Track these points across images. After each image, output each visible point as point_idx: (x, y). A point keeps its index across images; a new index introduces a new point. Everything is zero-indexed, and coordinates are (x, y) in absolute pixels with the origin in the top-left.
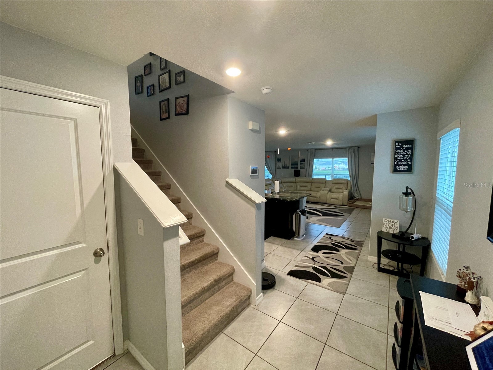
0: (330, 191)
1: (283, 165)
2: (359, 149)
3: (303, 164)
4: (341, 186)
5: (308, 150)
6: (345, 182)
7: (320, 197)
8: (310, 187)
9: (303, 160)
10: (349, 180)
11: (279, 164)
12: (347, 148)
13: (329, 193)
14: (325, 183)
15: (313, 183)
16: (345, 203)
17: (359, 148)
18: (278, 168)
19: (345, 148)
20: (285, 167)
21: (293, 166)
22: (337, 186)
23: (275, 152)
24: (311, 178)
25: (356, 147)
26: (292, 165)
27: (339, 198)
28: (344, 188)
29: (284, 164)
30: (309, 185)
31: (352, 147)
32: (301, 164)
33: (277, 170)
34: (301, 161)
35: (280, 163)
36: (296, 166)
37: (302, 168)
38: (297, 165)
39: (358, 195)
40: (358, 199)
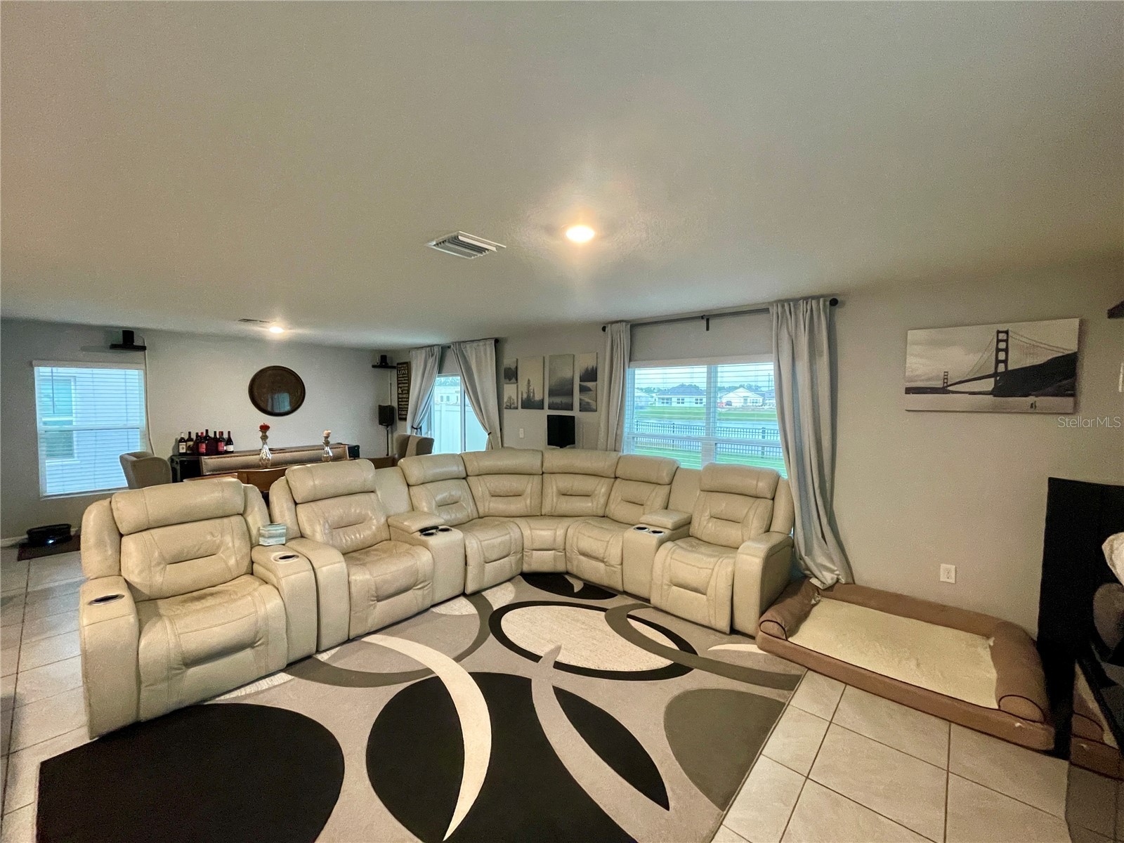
0: (682, 532)
1: (525, 396)
2: (838, 311)
3: (589, 389)
4: (738, 507)
5: (604, 329)
6: (763, 486)
7: (622, 564)
8: (602, 501)
9: (591, 375)
10: (784, 475)
11: (510, 391)
12: (773, 310)
13: (669, 545)
14: (670, 484)
15: (618, 480)
16: (747, 618)
17: (834, 302)
18: (506, 408)
19: (762, 310)
20: (529, 404)
21: (558, 400)
22: (723, 504)
23: (497, 341)
24: (614, 454)
25: (817, 298)
26: (551, 393)
27: (712, 583)
28: (755, 524)
29: (525, 390)
30: (601, 488)
31: (796, 301)
32: (583, 390)
33: (506, 413)
34: (581, 380)
35: (514, 386)
36: (564, 400)
37: (585, 408)
38: (571, 393)
39: (832, 560)
40: (831, 588)
